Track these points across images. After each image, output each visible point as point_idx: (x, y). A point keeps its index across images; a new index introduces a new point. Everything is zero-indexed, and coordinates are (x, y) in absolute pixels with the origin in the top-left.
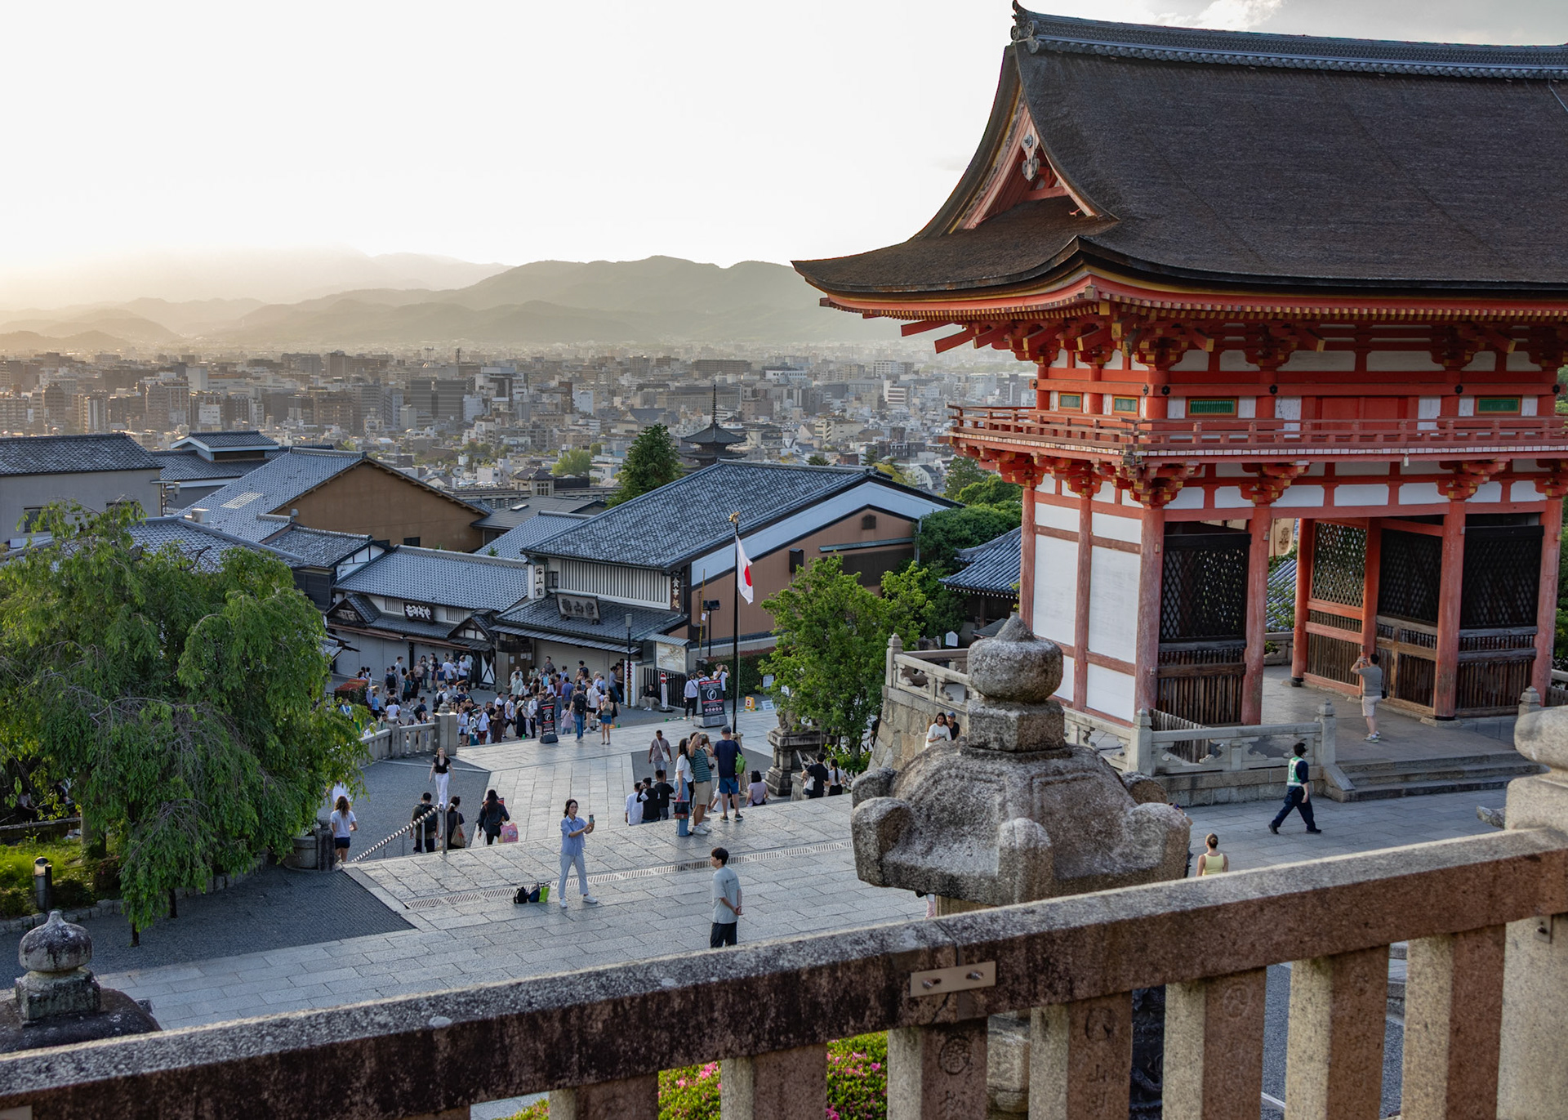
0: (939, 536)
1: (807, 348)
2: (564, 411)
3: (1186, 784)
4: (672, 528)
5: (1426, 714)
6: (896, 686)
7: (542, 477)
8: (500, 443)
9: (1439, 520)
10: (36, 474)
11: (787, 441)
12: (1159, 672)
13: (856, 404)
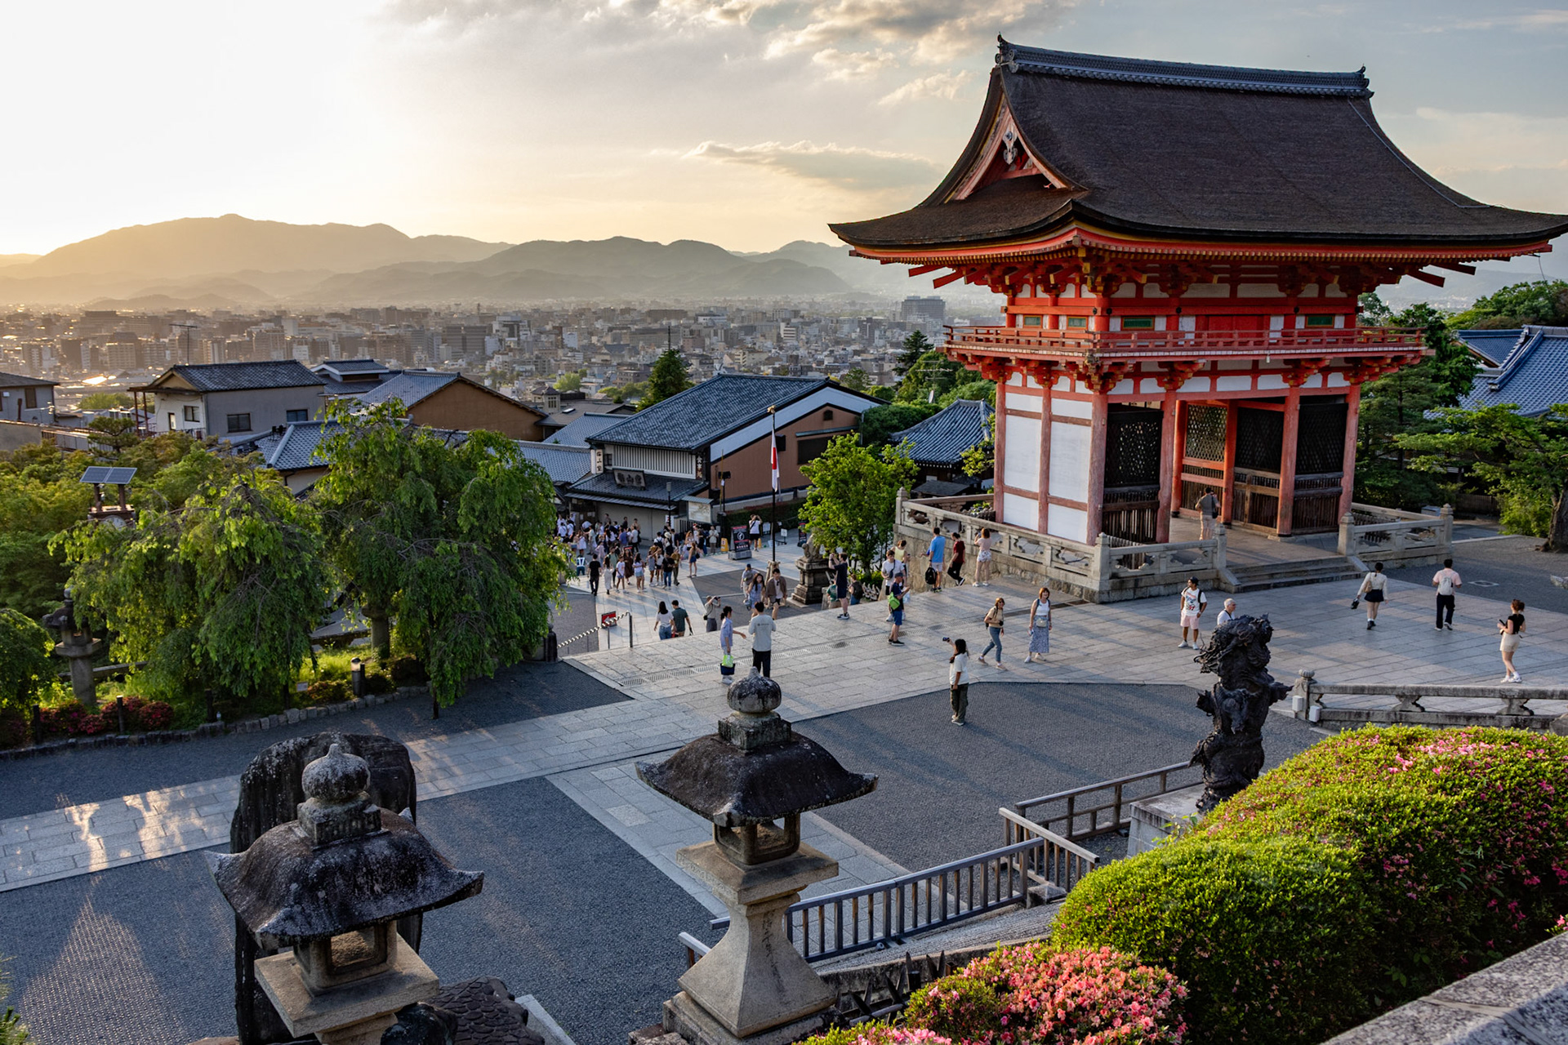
0: (876, 424)
1: (725, 300)
2: (557, 346)
3: (1131, 584)
4: (693, 421)
5: (1272, 535)
6: (904, 523)
7: (551, 392)
8: (513, 369)
9: (1281, 400)
10: (235, 390)
11: (717, 366)
12: (1103, 508)
13: (762, 339)
